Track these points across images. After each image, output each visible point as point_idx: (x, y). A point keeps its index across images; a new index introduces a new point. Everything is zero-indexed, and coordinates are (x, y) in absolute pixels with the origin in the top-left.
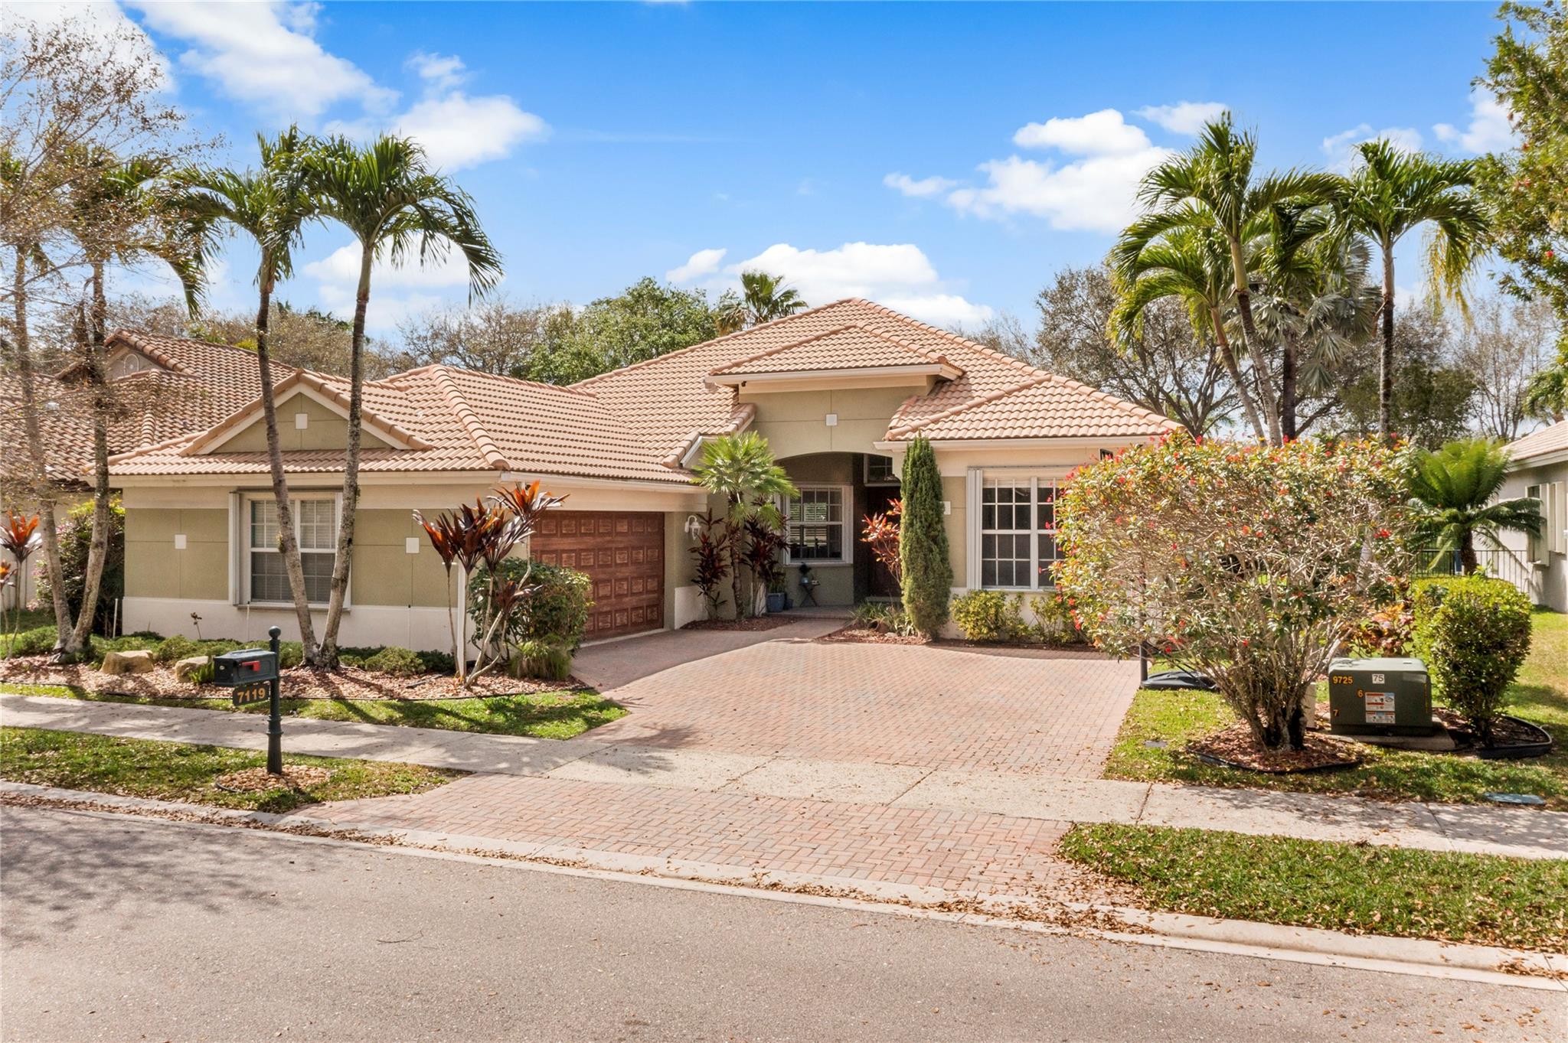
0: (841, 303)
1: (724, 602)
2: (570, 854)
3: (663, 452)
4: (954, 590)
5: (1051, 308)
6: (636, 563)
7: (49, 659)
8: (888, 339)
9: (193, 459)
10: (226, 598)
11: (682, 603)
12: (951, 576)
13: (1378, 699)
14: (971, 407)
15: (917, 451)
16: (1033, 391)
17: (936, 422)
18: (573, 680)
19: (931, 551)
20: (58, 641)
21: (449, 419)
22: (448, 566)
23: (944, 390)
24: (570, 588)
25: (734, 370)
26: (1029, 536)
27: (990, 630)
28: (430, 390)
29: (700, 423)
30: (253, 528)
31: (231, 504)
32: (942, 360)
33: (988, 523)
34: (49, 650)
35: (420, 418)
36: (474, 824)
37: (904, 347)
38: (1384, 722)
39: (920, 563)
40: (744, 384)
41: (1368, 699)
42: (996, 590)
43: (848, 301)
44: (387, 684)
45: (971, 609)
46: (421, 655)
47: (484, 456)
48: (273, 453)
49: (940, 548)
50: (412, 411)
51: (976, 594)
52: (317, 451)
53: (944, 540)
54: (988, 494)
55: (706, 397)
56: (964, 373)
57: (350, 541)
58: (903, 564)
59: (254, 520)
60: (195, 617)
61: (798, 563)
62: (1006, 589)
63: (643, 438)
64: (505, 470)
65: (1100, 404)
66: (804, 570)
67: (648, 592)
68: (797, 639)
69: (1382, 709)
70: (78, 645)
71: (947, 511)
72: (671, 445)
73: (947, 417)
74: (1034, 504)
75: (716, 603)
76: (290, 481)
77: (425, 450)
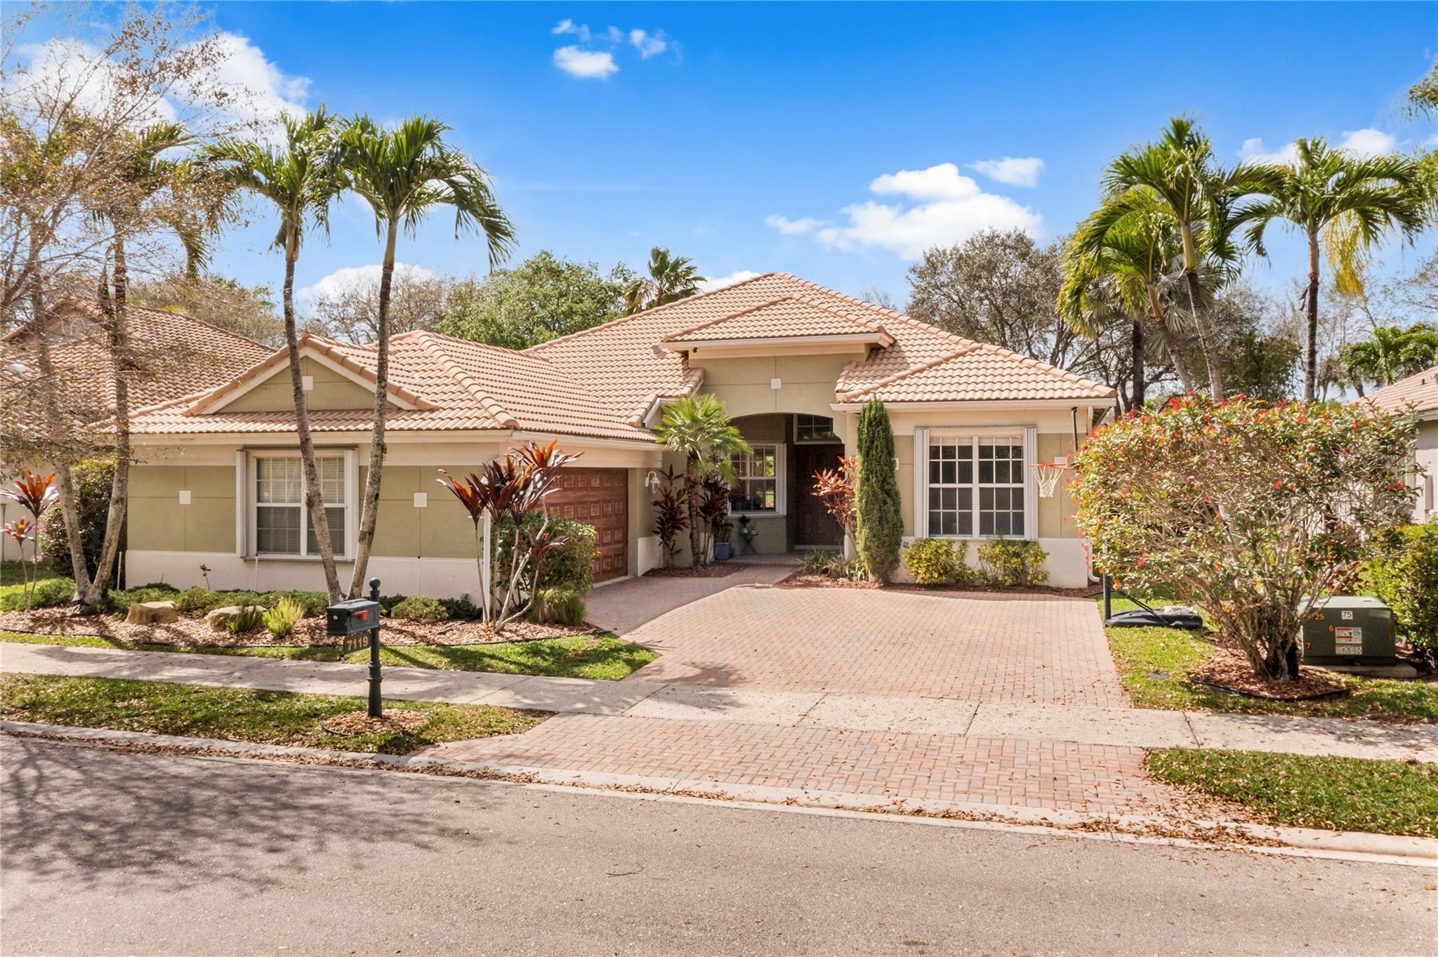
0: (765, 277)
1: (679, 551)
2: (707, 786)
3: (626, 413)
4: (904, 539)
5: (918, 282)
6: (605, 515)
7: (69, 611)
8: (826, 310)
9: (198, 419)
10: (234, 551)
11: (644, 552)
12: (902, 526)
13: (1347, 633)
14: (914, 373)
15: (873, 412)
16: (967, 358)
17: (885, 385)
18: (589, 626)
19: (885, 503)
20: (76, 593)
21: (447, 381)
22: (476, 520)
23: (880, 356)
24: (581, 538)
25: (686, 337)
26: (971, 489)
27: (940, 574)
28: (420, 354)
29: (655, 386)
30: (259, 484)
31: (238, 461)
32: (880, 329)
33: (934, 478)
34: (65, 602)
35: (417, 380)
36: (596, 761)
37: (842, 317)
38: (1352, 653)
39: (876, 513)
40: (695, 350)
41: (1337, 633)
42: (942, 538)
43: (772, 275)
44: (421, 631)
45: (923, 556)
46: (442, 603)
47: (493, 416)
48: (300, 411)
49: (894, 500)
50: (407, 374)
51: (925, 542)
52: (324, 411)
53: (897, 494)
54: (934, 452)
55: (656, 362)
56: (895, 341)
57: (377, 496)
58: (858, 515)
59: (259, 477)
60: (204, 568)
61: (738, 515)
62: (952, 537)
63: (604, 400)
64: (516, 429)
65: (1033, 370)
66: (744, 521)
67: (615, 542)
68: (758, 585)
69: (1350, 641)
70: (97, 597)
71: (897, 469)
72: (632, 406)
73: (894, 381)
74: (976, 460)
75: (671, 550)
76: (316, 439)
77: (432, 410)
